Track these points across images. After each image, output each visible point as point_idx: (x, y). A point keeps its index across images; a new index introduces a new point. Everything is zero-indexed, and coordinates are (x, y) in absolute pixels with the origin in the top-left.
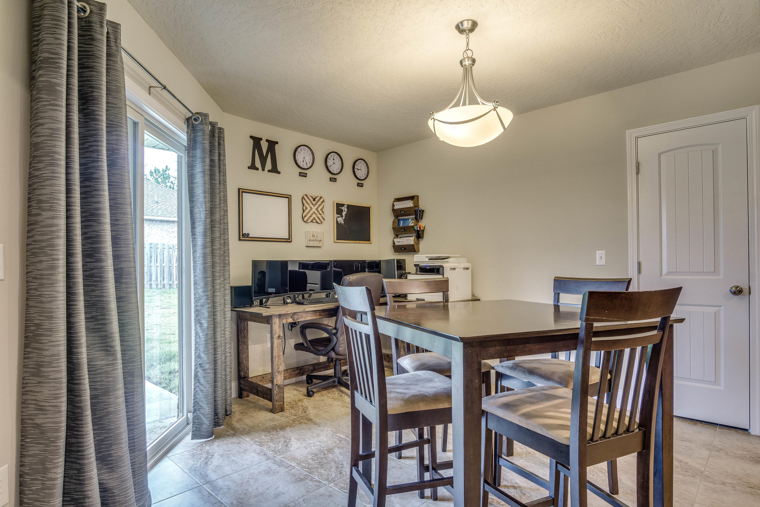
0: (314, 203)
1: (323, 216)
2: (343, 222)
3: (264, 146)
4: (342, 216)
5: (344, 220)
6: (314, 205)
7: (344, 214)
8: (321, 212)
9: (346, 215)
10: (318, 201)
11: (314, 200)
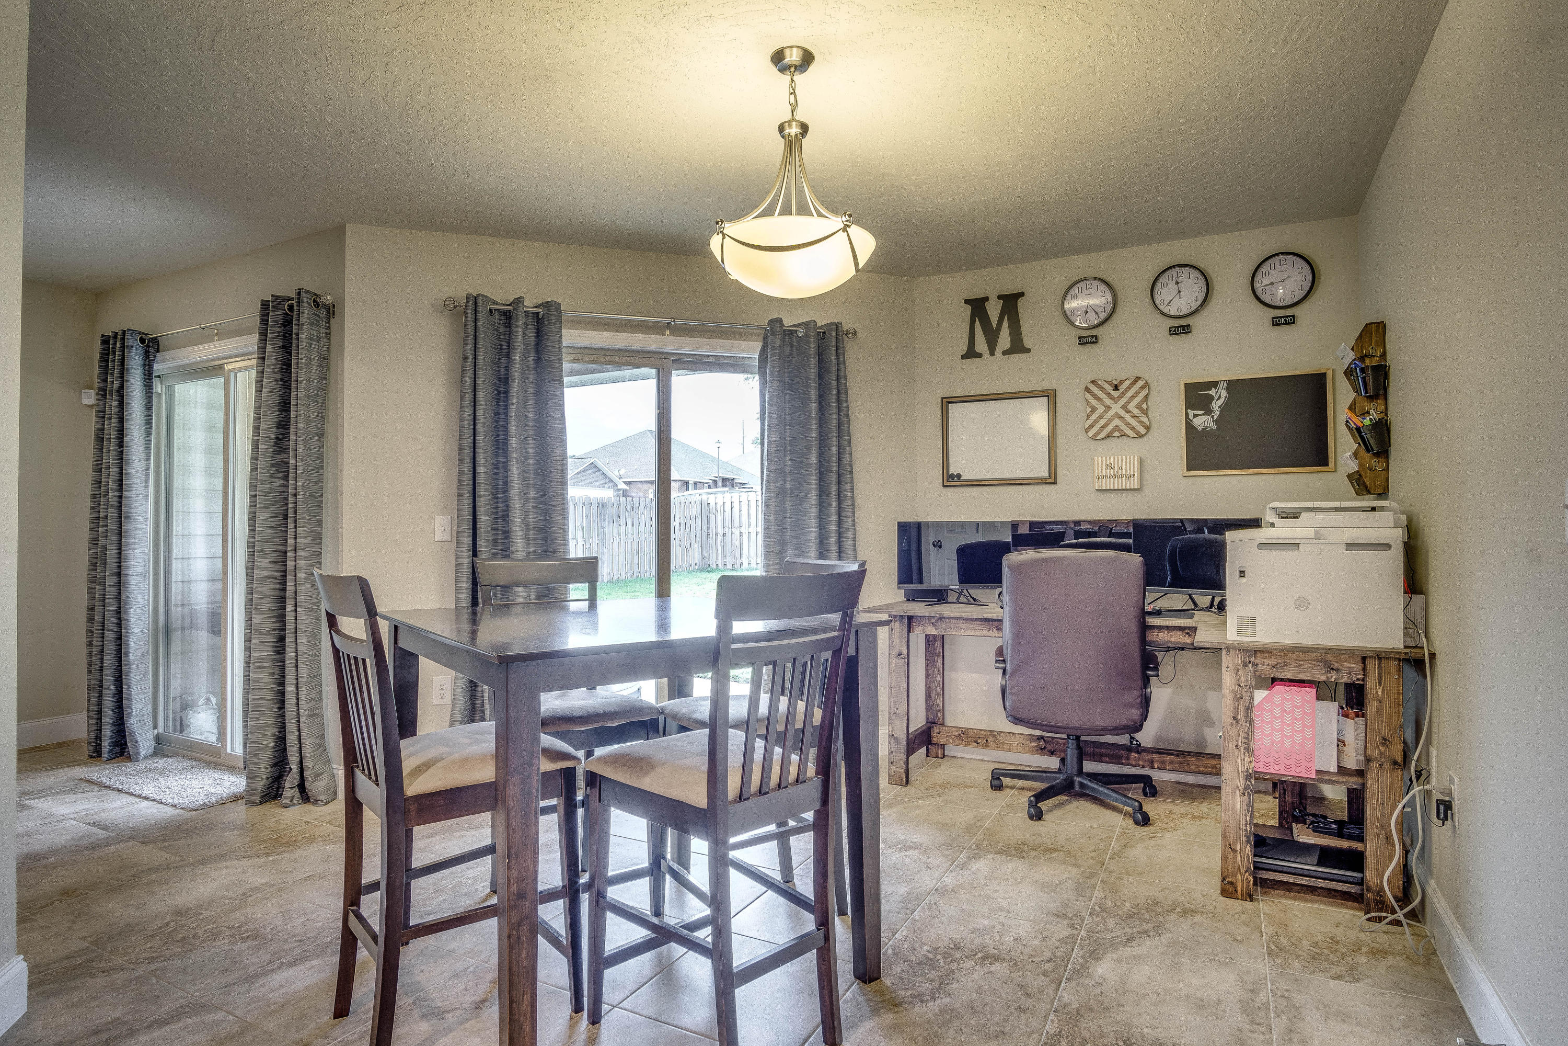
0: (1116, 394)
1: (1144, 419)
2: (1212, 426)
3: (994, 309)
4: (1209, 412)
5: (1217, 422)
6: (1116, 400)
7: (1216, 406)
8: (1136, 412)
9: (1223, 409)
10: (1129, 388)
11: (1116, 388)
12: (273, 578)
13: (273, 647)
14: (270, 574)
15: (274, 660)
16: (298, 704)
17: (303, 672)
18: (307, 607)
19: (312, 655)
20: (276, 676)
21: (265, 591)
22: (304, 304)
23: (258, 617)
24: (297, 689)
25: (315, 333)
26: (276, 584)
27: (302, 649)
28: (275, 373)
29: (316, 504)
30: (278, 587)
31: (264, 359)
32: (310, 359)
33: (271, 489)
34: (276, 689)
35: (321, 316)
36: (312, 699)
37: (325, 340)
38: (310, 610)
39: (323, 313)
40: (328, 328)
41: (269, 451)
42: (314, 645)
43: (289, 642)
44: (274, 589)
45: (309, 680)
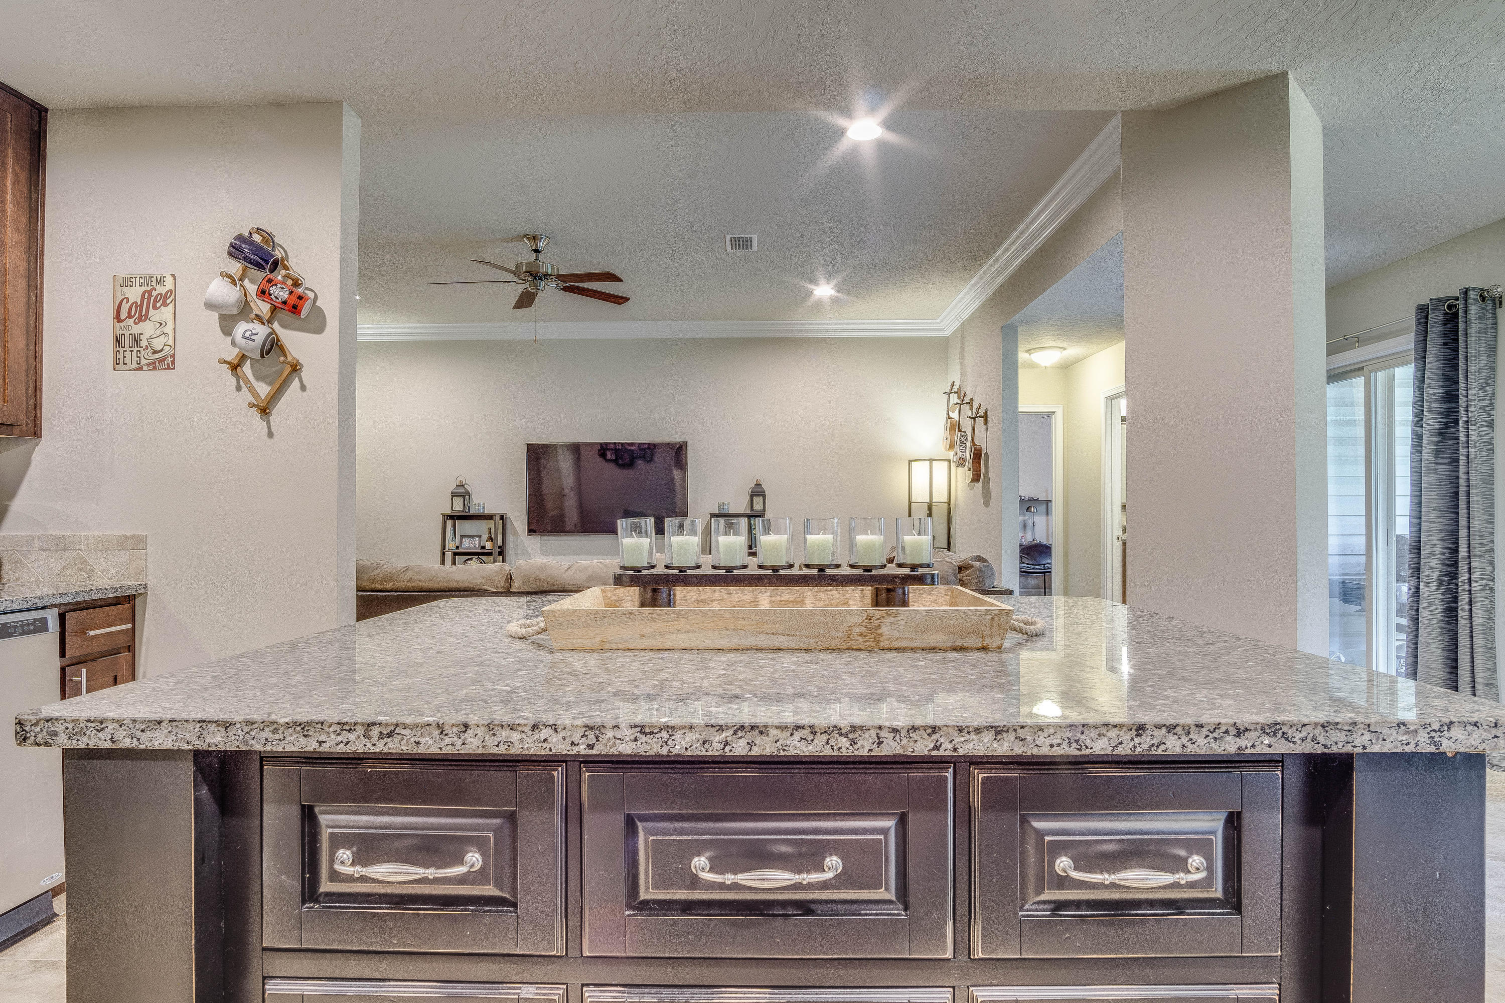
12: (1441, 554)
13: (1442, 616)
14: (1438, 551)
15: (1443, 628)
16: (1473, 672)
17: (1479, 642)
18: (1482, 582)
19: (1487, 628)
20: (1446, 643)
21: (1434, 566)
22: (1472, 301)
23: (1426, 588)
24: (1472, 657)
25: (1483, 326)
26: (1444, 559)
27: (1477, 621)
28: (1438, 368)
29: (1489, 486)
30: (1446, 562)
31: (1425, 358)
32: (1479, 351)
33: (1436, 474)
34: (1445, 655)
35: (1488, 308)
36: (1488, 669)
37: (1492, 331)
38: (1485, 585)
39: (1489, 304)
40: (1495, 318)
41: (1433, 440)
42: (1489, 619)
43: (1463, 613)
44: (1443, 564)
45: (1485, 651)
